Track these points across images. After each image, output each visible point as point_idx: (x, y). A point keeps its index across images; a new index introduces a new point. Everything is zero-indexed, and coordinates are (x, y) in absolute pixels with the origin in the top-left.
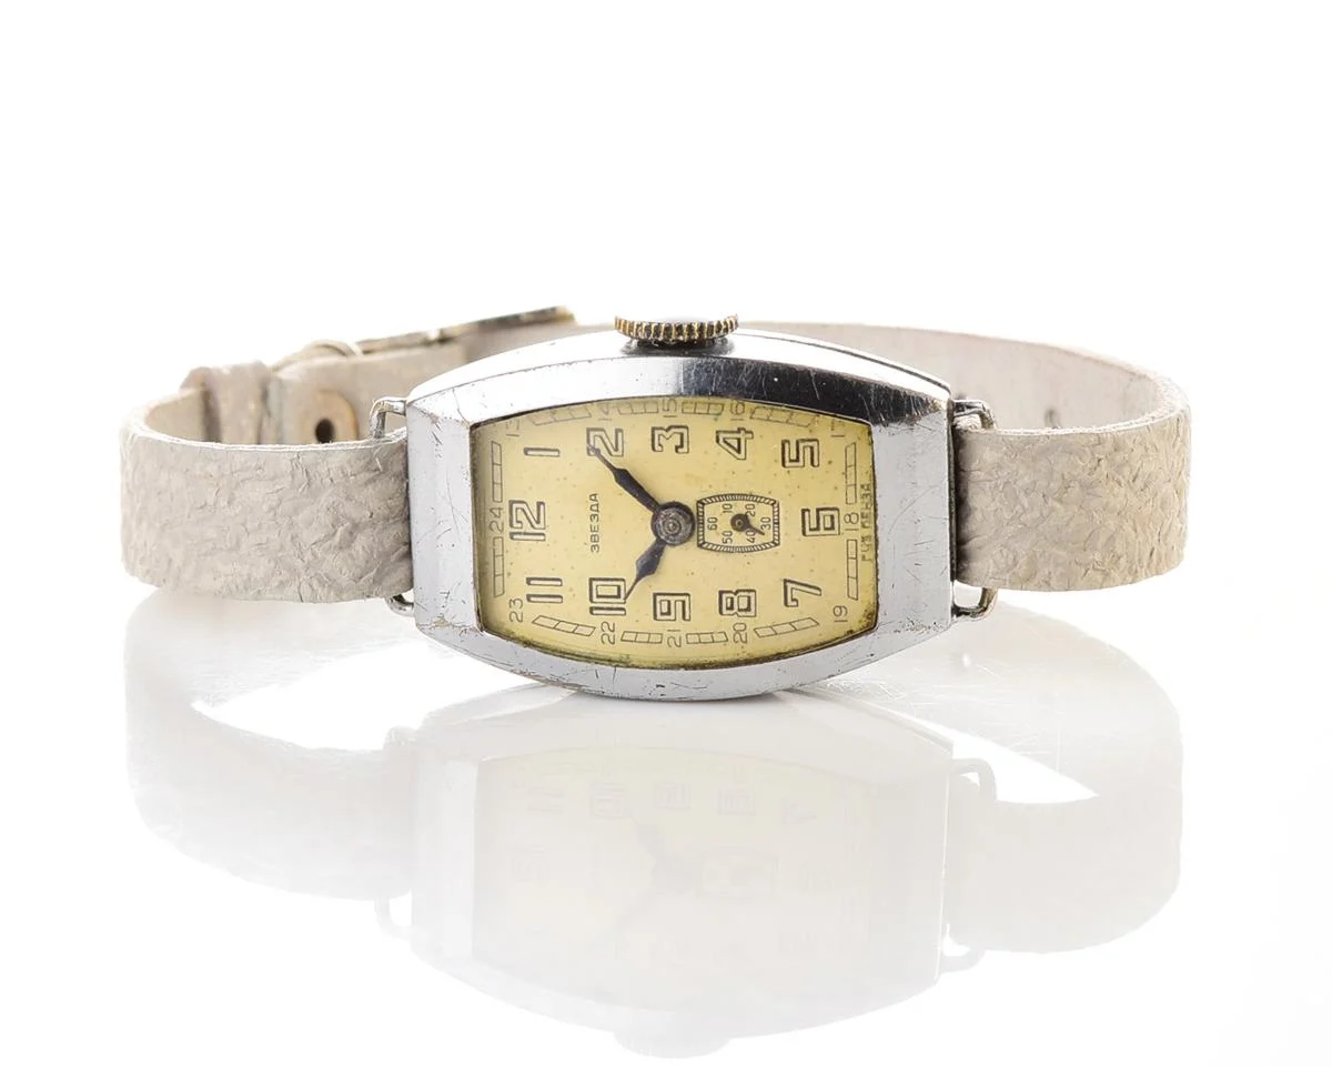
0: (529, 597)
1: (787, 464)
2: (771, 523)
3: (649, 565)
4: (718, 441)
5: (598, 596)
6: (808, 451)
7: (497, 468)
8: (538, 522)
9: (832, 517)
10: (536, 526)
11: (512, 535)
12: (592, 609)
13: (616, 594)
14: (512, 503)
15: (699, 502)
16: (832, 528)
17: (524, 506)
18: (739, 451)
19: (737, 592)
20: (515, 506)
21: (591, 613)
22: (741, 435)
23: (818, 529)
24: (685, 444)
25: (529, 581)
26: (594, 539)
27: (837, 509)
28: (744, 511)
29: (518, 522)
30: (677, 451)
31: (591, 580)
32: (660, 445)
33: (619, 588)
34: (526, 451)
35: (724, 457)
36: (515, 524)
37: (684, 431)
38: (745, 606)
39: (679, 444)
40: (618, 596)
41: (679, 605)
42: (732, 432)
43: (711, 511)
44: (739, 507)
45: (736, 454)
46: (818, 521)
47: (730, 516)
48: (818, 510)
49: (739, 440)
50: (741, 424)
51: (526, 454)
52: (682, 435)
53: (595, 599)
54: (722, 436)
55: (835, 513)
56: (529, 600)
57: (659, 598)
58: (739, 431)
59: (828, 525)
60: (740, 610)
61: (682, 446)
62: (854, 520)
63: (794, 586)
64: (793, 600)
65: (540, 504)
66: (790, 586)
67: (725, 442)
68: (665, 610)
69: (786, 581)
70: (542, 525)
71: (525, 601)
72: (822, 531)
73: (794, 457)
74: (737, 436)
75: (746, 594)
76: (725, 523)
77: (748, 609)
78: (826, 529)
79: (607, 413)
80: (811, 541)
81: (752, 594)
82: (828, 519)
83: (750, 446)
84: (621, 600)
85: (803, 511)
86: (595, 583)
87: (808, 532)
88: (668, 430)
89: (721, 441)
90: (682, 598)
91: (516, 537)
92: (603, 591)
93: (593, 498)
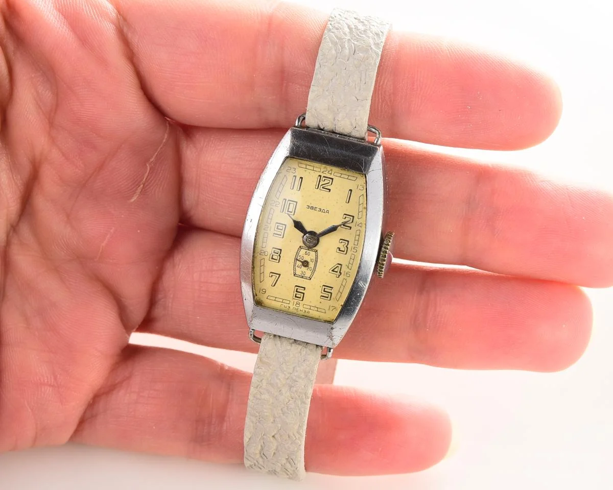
1: (324, 287)
2: (303, 275)
3: (298, 225)
4: (338, 264)
5: (290, 203)
6: (327, 296)
7: (347, 177)
8: (323, 188)
9: (300, 298)
10: (322, 186)
11: (320, 176)
12: (286, 200)
13: (289, 210)
14: (332, 179)
15: (317, 251)
16: (296, 297)
17: (330, 184)
18: (333, 271)
19: (280, 256)
20: (331, 180)
21: (284, 199)
22: (338, 273)
23: (297, 291)
24: (340, 252)
25: (302, 178)
26: (312, 208)
27: (302, 300)
28: (310, 266)
29: (325, 180)
30: (338, 248)
31: (297, 202)
32: (342, 242)
33: (291, 212)
34: (351, 190)
35: (332, 265)
36: (324, 178)
37: (345, 253)
38: (274, 257)
39: (341, 249)
40: (288, 211)
41: (280, 233)
42: (340, 270)
43: (313, 254)
44: (311, 265)
45: (332, 269)
46: (299, 293)
47: (309, 260)
48: (304, 294)
49: (337, 272)
50: (343, 274)
51: (350, 190)
52: (344, 251)
53: (289, 202)
54: (340, 266)
55: (301, 299)
56: (294, 176)
57: (284, 226)
58: (340, 273)
59: (297, 296)
60: (273, 255)
61: (340, 250)
62: (297, 305)
63: (277, 277)
64: (272, 276)
65: (330, 190)
66: (278, 276)
67: (337, 267)
68: (279, 228)
69: (280, 275)
70: (321, 189)
71: (294, 174)
72: (296, 293)
73: (325, 290)
74: (339, 272)
75: (278, 259)
76: (307, 258)
77: (272, 258)
78: (296, 294)
79: (358, 225)
80: (293, 289)
81: (278, 261)
82: (300, 296)
83: (334, 275)
84: (286, 212)
85: (304, 288)
86: (295, 203)
87: (296, 288)
88: (347, 247)
89: (338, 265)
90: (282, 235)
91: (319, 177)
92: (291, 206)
93: (328, 212)
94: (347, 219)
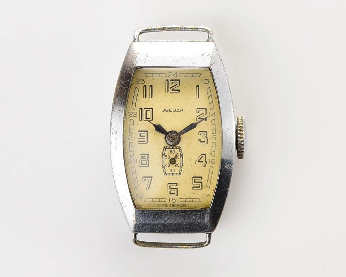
0: (145, 86)
1: (194, 178)
2: (172, 172)
3: (159, 128)
4: (202, 154)
5: (146, 111)
6: (198, 185)
7: (191, 75)
8: (172, 90)
9: (174, 194)
10: (171, 89)
11: (168, 80)
12: (142, 109)
13: (147, 117)
14: (179, 80)
15: (180, 147)
16: (170, 194)
17: (178, 85)
19: (148, 160)
20: (178, 82)
21: (140, 108)
22: (204, 163)
23: (170, 189)
24: (201, 143)
25: (151, 86)
26: (167, 110)
27: (177, 195)
28: (177, 163)
29: (172, 83)
30: (199, 140)
31: (152, 109)
32: (201, 134)
33: (150, 118)
34: (198, 86)
35: (196, 157)
36: (171, 82)
37: (206, 143)
39: (201, 141)
41: (144, 140)
42: (205, 159)
43: (177, 151)
44: (178, 161)
45: (198, 161)
46: (173, 189)
47: (175, 158)
48: (177, 189)
49: (202, 162)
50: (208, 162)
52: (204, 142)
53: (145, 110)
54: (204, 156)
57: (146, 132)
58: (206, 162)
59: (172, 192)
60: (141, 161)
62: (173, 201)
64: (145, 180)
65: (179, 90)
66: (150, 179)
68: (142, 135)
69: (152, 177)
70: (171, 91)
72: (169, 190)
73: (196, 181)
74: (204, 161)
75: (147, 163)
76: (173, 156)
77: (142, 164)
78: (170, 191)
79: (212, 115)
80: (166, 186)
81: (147, 165)
82: (174, 192)
83: (200, 166)
84: (145, 119)
85: (177, 184)
86: (151, 110)
87: (169, 185)
88: (206, 137)
89: (202, 156)
90: (146, 141)
91: (167, 82)
92: (148, 113)
93: (182, 110)
94: (201, 113)
